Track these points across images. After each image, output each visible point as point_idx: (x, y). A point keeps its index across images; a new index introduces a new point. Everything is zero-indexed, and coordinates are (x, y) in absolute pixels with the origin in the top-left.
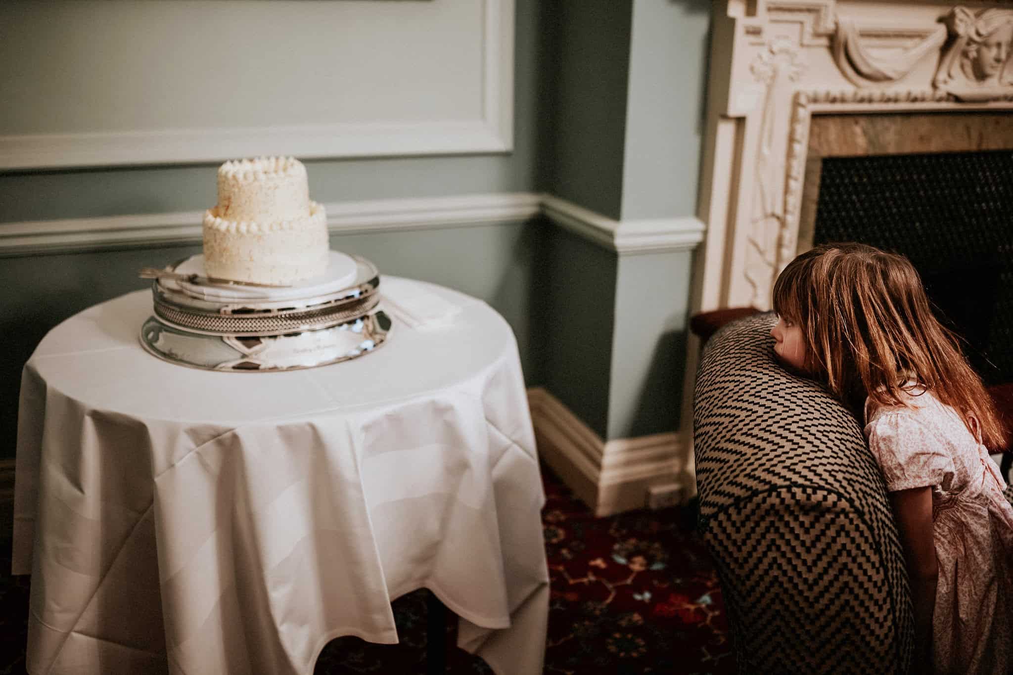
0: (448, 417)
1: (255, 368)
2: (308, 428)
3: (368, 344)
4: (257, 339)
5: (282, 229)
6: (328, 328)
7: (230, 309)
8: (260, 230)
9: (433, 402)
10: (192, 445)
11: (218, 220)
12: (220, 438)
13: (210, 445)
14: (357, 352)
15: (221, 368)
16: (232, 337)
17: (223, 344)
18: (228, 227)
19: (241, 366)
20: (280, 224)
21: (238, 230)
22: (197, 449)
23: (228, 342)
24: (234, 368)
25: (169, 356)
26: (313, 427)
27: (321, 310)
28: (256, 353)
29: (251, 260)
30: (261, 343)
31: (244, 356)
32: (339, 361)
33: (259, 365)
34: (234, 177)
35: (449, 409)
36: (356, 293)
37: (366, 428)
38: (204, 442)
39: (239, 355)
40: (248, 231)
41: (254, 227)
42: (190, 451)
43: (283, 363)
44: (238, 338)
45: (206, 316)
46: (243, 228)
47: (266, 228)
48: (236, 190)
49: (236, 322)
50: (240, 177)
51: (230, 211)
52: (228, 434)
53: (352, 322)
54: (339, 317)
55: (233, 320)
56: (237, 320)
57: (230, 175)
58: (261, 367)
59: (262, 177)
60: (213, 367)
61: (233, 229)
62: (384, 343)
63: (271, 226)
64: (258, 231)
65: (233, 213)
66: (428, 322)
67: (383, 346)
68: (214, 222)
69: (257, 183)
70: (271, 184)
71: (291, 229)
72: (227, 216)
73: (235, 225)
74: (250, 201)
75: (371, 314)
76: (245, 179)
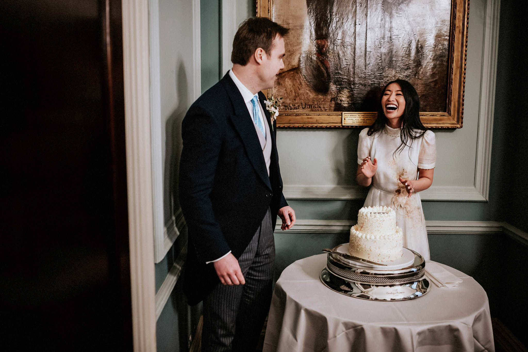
0: (456, 333)
1: (368, 298)
2: (394, 330)
3: (419, 293)
4: (369, 286)
5: (385, 239)
6: (401, 285)
7: (359, 271)
8: (375, 238)
9: (450, 326)
10: (344, 329)
11: (358, 232)
12: (356, 328)
13: (351, 330)
14: (412, 296)
15: (353, 296)
17: (354, 285)
18: (362, 235)
19: (361, 296)
20: (384, 237)
21: (366, 238)
22: (346, 331)
23: (356, 285)
24: (358, 296)
26: (396, 330)
27: (398, 276)
28: (369, 291)
29: (371, 251)
30: (371, 287)
31: (362, 292)
32: (405, 299)
33: (370, 297)
34: (366, 215)
35: (457, 330)
36: (414, 270)
37: (419, 334)
38: (349, 329)
39: (360, 292)
40: (370, 239)
41: (373, 237)
42: (343, 331)
43: (379, 298)
44: (361, 284)
46: (368, 237)
47: (378, 237)
48: (367, 220)
49: (361, 277)
50: (369, 215)
51: (362, 229)
52: (360, 327)
53: (412, 283)
57: (364, 214)
61: (364, 237)
62: (426, 293)
63: (380, 237)
64: (374, 239)
65: (364, 230)
66: (446, 285)
67: (425, 295)
68: (356, 233)
69: (375, 219)
70: (381, 219)
71: (388, 239)
72: (361, 230)
73: (365, 235)
74: (372, 226)
75: (421, 279)
76: (371, 216)
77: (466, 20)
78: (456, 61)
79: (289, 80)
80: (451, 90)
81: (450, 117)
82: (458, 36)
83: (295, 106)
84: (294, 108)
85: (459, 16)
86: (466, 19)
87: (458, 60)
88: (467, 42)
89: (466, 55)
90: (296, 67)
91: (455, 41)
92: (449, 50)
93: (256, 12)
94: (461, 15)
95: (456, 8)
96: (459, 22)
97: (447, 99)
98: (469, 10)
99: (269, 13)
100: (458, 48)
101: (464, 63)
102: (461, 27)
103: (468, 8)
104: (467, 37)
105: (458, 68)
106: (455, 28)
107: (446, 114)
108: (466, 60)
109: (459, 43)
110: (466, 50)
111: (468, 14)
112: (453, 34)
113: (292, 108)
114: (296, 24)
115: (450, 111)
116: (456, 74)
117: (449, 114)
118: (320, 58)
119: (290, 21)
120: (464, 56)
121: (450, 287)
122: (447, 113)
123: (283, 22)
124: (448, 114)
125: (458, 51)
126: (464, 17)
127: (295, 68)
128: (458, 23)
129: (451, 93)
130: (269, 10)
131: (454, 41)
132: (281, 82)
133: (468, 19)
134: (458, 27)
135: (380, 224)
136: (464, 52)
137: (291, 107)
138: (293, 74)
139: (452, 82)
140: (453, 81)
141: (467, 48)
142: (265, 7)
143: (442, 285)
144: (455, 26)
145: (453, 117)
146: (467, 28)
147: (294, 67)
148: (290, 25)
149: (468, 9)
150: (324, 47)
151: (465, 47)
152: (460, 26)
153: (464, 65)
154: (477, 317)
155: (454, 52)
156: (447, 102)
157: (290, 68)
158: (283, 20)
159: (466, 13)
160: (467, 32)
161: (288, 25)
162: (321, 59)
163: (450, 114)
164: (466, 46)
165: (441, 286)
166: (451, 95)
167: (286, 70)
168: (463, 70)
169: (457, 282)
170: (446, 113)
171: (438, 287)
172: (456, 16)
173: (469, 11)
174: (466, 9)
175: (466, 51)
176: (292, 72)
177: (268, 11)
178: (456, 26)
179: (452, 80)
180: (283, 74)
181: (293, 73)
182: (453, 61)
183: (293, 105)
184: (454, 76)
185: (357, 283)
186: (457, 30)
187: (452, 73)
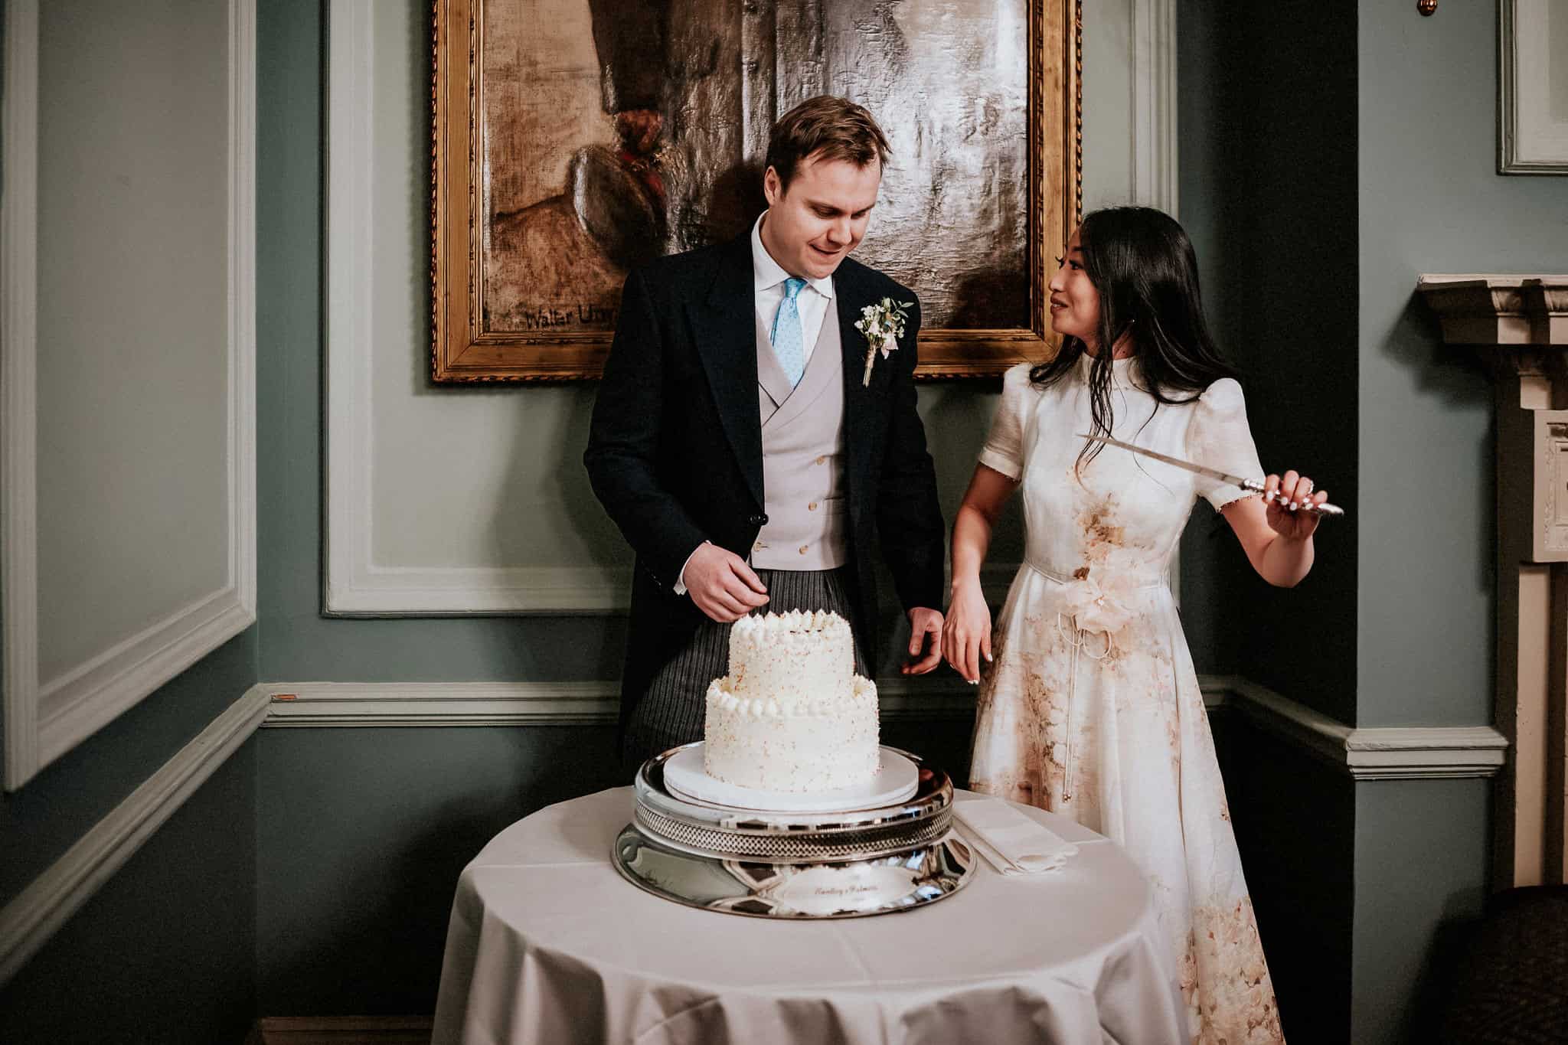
0: (1036, 1016)
1: (765, 911)
2: (822, 1009)
3: (929, 891)
4: (769, 870)
5: (810, 713)
6: (870, 861)
7: (733, 820)
8: (780, 712)
9: (1015, 990)
10: (659, 1014)
11: (728, 697)
12: (700, 1007)
13: (683, 1016)
14: (910, 902)
15: (717, 905)
16: (736, 862)
17: (722, 871)
18: (738, 705)
19: (742, 907)
20: (809, 707)
21: (750, 711)
22: (668, 1021)
23: (728, 868)
24: (734, 908)
25: (646, 882)
26: (829, 1007)
27: (860, 832)
28: (768, 889)
29: (766, 754)
30: (774, 874)
31: (751, 892)
32: (883, 913)
33: (770, 907)
34: (752, 638)
35: (1040, 1005)
37: (909, 1019)
38: (677, 1011)
39: (743, 891)
40: (763, 714)
41: (772, 709)
42: (657, 1022)
44: (743, 865)
45: (699, 828)
46: (758, 708)
47: (788, 709)
48: (753, 655)
49: (739, 840)
50: (760, 636)
51: (742, 685)
52: (709, 1004)
53: (907, 855)
54: (887, 846)
55: (736, 837)
56: (741, 838)
57: (746, 634)
58: (772, 912)
59: (789, 637)
60: (704, 904)
61: (743, 710)
62: (953, 892)
63: (796, 708)
64: (778, 714)
65: (746, 687)
66: (1024, 864)
67: (951, 895)
68: (721, 698)
69: (781, 647)
70: (801, 648)
71: (824, 714)
72: (739, 690)
73: (747, 702)
74: (771, 671)
75: (935, 843)
76: (765, 639)
77: (1075, 50)
78: (1049, 173)
79: (538, 235)
80: (1042, 261)
81: (1041, 343)
82: (1052, 97)
83: (557, 317)
84: (554, 321)
85: (1053, 37)
86: (1073, 47)
87: (1057, 170)
88: (1079, 114)
89: (1079, 155)
90: (559, 193)
91: (1044, 113)
92: (1028, 139)
93: (434, 29)
94: (1059, 34)
95: (1041, 15)
96: (1052, 54)
97: (1031, 289)
98: (1080, 19)
99: (474, 32)
100: (1054, 134)
101: (1075, 176)
102: (1060, 70)
103: (1077, 13)
104: (1079, 101)
105: (1058, 192)
106: (1041, 73)
107: (1029, 333)
108: (1079, 169)
109: (1055, 117)
110: (1079, 138)
111: (1079, 32)
112: (1037, 91)
113: (549, 321)
114: (558, 65)
115: (1042, 326)
116: (1052, 211)
117: (1037, 335)
118: (634, 166)
119: (540, 57)
120: (1073, 157)
121: (1035, 871)
122: (1034, 331)
123: (518, 58)
124: (1034, 334)
125: (1055, 144)
126: (1066, 41)
127: (557, 197)
128: (1052, 59)
129: (1042, 268)
130: (472, 23)
131: (1042, 112)
132: (515, 241)
133: (1079, 46)
134: (1050, 70)
135: (797, 664)
136: (1074, 143)
137: (547, 318)
138: (552, 216)
139: (1042, 236)
140: (1044, 233)
141: (1080, 132)
142: (460, 14)
143: (1008, 865)
144: (1041, 67)
145: (1050, 344)
146: (1079, 73)
147: (554, 194)
148: (539, 66)
149: (1079, 17)
150: (645, 133)
151: (1074, 130)
152: (1057, 69)
153: (1073, 185)
154: (1115, 959)
155: (1042, 145)
156: (1031, 297)
157: (542, 198)
158: (518, 52)
159: (1073, 28)
160: (1079, 87)
161: (533, 68)
162: (635, 170)
163: (1043, 333)
164: (1079, 128)
165: (1008, 869)
166: (1042, 275)
167: (529, 204)
168: (1074, 198)
169: (1059, 855)
170: (1030, 331)
171: (998, 871)
172: (1042, 37)
173: (1080, 24)
174: (1073, 17)
175: (1079, 142)
176: (547, 211)
177: (471, 25)
178: (1044, 67)
179: (1042, 230)
180: (520, 217)
181: (551, 213)
182: (1042, 171)
183: (551, 313)
184: (1048, 216)
185: (729, 862)
186: (1048, 79)
187: (1042, 209)
